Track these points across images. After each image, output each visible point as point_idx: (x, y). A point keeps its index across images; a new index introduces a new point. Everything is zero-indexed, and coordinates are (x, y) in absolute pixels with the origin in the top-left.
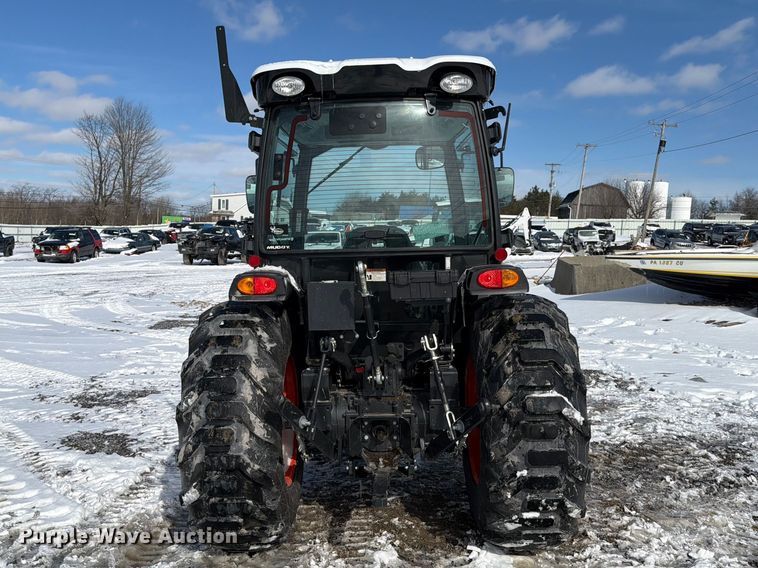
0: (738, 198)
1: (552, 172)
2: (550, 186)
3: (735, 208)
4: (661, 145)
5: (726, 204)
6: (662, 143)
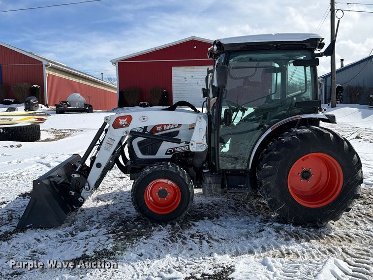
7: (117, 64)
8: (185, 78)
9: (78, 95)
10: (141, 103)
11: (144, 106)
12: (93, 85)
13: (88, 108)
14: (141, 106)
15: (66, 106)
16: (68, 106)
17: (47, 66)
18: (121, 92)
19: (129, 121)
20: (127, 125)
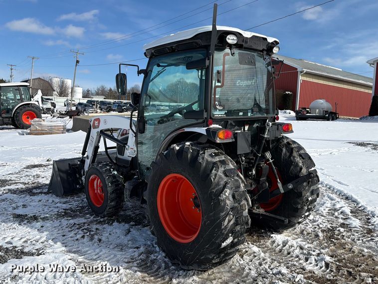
0: (98, 89)
1: (11, 69)
2: (11, 77)
3: (97, 94)
4: (77, 62)
5: (93, 92)
6: (78, 62)
7: (376, 64)
9: (322, 101)
12: (362, 90)
13: (327, 115)
15: (305, 112)
16: (308, 112)
17: (301, 72)
18: (374, 97)
19: (99, 123)
20: (98, 126)
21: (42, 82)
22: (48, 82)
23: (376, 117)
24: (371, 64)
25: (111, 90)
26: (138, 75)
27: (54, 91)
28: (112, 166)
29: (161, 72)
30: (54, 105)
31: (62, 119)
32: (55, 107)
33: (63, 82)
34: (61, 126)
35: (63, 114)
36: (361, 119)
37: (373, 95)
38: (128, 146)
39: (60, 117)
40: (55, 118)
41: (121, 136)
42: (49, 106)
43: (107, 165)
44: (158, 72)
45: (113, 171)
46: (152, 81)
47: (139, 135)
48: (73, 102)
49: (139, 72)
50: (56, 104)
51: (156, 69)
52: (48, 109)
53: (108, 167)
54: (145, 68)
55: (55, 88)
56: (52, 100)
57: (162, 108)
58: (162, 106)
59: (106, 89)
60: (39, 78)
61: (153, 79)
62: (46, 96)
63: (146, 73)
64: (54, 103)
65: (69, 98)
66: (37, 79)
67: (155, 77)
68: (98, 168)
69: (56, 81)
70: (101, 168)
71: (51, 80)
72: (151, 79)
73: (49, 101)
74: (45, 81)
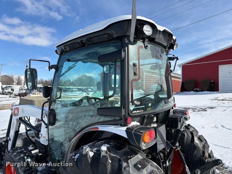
3: (39, 83)
7: (182, 66)
8: (230, 72)
10: (195, 89)
11: (197, 91)
12: (176, 79)
14: (194, 91)
18: (182, 83)
19: (18, 112)
20: (18, 114)
21: (7, 77)
22: (11, 77)
23: (184, 92)
24: (179, 66)
25: (46, 81)
26: (49, 70)
27: (14, 82)
28: (26, 153)
29: (72, 68)
30: (13, 90)
31: (15, 99)
32: (13, 91)
33: (19, 78)
34: (10, 104)
35: (17, 95)
36: (177, 93)
37: (181, 82)
38: (41, 134)
39: (14, 97)
40: (11, 98)
41: (38, 122)
42: (10, 90)
43: (21, 152)
44: (69, 67)
45: (27, 158)
46: (62, 75)
47: (50, 127)
48: (24, 88)
49: (50, 68)
50: (15, 89)
51: (66, 65)
52: (9, 92)
53: (22, 155)
54: (56, 64)
55: (14, 81)
56: (12, 87)
57: (74, 90)
58: (74, 89)
59: (43, 81)
60: (6, 75)
61: (64, 74)
62: (9, 85)
63: (57, 68)
64: (13, 89)
65: (22, 86)
66: (4, 76)
67: (66, 72)
68: (13, 157)
69: (15, 77)
70: (15, 156)
71: (13, 76)
72: (62, 73)
73: (10, 88)
74: (9, 77)
